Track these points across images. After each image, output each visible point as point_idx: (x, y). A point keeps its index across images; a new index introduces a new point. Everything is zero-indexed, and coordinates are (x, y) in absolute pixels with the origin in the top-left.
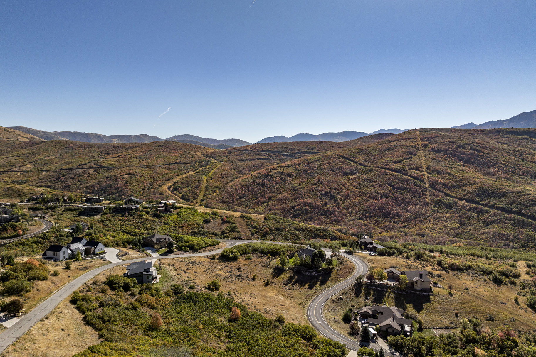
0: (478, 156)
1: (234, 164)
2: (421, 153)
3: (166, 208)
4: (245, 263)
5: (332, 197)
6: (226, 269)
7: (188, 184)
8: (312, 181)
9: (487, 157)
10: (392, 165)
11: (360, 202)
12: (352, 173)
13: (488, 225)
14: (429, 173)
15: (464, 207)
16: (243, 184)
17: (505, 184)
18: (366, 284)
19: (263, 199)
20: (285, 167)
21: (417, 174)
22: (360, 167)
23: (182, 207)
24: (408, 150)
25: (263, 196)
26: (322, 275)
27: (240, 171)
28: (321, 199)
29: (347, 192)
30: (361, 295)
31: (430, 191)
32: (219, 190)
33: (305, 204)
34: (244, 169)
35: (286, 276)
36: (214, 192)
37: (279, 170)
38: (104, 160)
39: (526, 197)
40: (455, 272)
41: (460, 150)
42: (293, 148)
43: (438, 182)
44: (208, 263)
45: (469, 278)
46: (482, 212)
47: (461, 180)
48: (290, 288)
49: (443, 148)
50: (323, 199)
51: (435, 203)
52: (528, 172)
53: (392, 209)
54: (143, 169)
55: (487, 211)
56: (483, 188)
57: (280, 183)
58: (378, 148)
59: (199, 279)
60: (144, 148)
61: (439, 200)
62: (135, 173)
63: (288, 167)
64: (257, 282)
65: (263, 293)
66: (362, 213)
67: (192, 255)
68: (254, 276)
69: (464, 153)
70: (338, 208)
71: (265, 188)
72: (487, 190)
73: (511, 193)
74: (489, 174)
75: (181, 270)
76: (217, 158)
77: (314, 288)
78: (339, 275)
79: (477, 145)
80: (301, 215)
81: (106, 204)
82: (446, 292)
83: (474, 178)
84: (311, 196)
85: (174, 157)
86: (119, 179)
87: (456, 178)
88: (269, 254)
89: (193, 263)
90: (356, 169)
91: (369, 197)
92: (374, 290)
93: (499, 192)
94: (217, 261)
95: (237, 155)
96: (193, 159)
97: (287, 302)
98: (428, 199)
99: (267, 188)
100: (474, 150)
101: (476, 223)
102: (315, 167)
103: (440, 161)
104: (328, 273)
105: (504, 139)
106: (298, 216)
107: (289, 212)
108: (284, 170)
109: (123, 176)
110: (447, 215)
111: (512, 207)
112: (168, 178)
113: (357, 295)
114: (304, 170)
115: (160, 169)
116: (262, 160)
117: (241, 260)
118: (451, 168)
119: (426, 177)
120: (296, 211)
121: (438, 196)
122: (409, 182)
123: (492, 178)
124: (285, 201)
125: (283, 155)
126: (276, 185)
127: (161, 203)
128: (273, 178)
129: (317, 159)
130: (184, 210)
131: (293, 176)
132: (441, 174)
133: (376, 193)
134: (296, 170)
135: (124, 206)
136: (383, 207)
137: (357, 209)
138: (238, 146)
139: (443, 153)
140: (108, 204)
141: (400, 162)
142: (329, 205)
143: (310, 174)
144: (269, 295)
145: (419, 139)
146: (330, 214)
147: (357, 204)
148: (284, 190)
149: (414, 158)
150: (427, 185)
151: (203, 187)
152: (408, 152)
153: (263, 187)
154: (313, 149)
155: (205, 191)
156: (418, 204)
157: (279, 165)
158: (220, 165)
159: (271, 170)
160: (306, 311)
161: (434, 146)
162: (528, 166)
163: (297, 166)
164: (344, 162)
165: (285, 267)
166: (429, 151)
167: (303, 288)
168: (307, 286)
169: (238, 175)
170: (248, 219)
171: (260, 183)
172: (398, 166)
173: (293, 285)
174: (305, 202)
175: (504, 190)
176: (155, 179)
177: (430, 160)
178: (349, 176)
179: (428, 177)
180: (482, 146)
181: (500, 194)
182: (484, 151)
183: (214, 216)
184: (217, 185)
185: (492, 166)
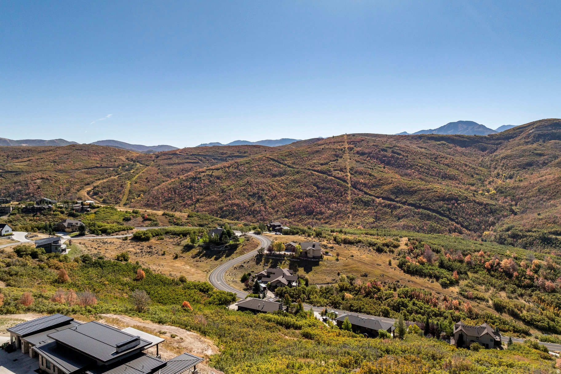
0: (398, 158)
1: (161, 168)
2: (347, 156)
3: (82, 208)
4: (157, 242)
5: (260, 197)
6: (137, 247)
7: (109, 188)
8: (241, 182)
9: (406, 160)
10: (319, 167)
11: (286, 202)
12: (281, 174)
13: (399, 219)
14: (351, 174)
15: (380, 204)
16: (169, 187)
17: (417, 183)
18: (267, 255)
19: (190, 202)
20: (214, 169)
21: (341, 174)
22: (289, 169)
23: (101, 206)
24: (335, 153)
25: (191, 198)
26: (228, 250)
27: (168, 175)
28: (249, 199)
29: (274, 192)
30: (261, 263)
31: (351, 190)
32: (144, 194)
33: (233, 205)
34: (172, 173)
35: (195, 251)
36: (139, 196)
37: (208, 173)
38: (11, 164)
39: (433, 193)
40: (346, 245)
41: (382, 153)
42: (225, 152)
43: (359, 182)
44: (120, 243)
45: (357, 249)
46: (395, 208)
47: (380, 180)
48: (198, 260)
49: (367, 151)
50: (251, 199)
51: (355, 201)
52: (440, 173)
53: (315, 207)
54: (58, 174)
55: (399, 207)
56: (398, 187)
57: (209, 185)
58: (307, 151)
59: (110, 254)
60: (59, 152)
61: (359, 198)
62: (49, 178)
63: (218, 169)
64: (166, 256)
65: (171, 264)
66: (288, 212)
67: (105, 237)
68: (164, 252)
69: (385, 156)
70: (265, 208)
71: (192, 190)
72: (401, 189)
73: (421, 190)
74: (406, 175)
75: (92, 247)
76: (143, 162)
77: (220, 259)
78: (244, 249)
79: (398, 149)
80: (228, 216)
81: (14, 205)
82: (334, 259)
83: (392, 178)
84: (239, 197)
85: (95, 160)
86: (30, 183)
87: (376, 179)
88: (181, 235)
89: (104, 243)
90: (285, 171)
91: (295, 197)
92: (273, 259)
93: (411, 190)
94: (129, 241)
95: (165, 159)
96: (116, 164)
97: (193, 270)
98: (349, 198)
99: (195, 191)
100: (395, 153)
101: (389, 218)
102: (244, 170)
103: (363, 163)
104: (234, 248)
105: (424, 144)
106: (226, 217)
107: (217, 213)
108: (213, 172)
109: (35, 181)
110: (365, 211)
111: (421, 203)
112: (87, 183)
113: (258, 263)
114: (233, 173)
115: (77, 174)
116: (191, 164)
117: (153, 241)
118: (372, 169)
119: (349, 178)
120: (223, 212)
121: (358, 195)
122: (333, 182)
123: (409, 178)
124: (212, 203)
125: (214, 159)
126: (204, 187)
127: (77, 203)
128: (201, 180)
129: (247, 162)
130: (103, 209)
131: (222, 178)
132: (362, 175)
133: (302, 193)
134: (226, 172)
135: (36, 206)
136: (307, 206)
137: (283, 208)
138: (166, 150)
139: (366, 156)
140: (17, 205)
141: (327, 164)
142: (256, 206)
143: (239, 176)
144: (176, 265)
145: (346, 143)
146: (256, 214)
147: (283, 204)
148: (212, 192)
149: (340, 160)
150: (349, 185)
151: (126, 191)
152: (335, 155)
153: (191, 190)
154: (245, 153)
155: (129, 196)
156: (340, 202)
157: (208, 168)
158: (146, 169)
159: (199, 173)
160: (209, 276)
161: (359, 149)
162: (440, 168)
163: (227, 169)
164: (273, 164)
165: (195, 244)
166: (354, 154)
167: (210, 260)
168: (213, 258)
169: (165, 179)
170: (171, 217)
171: (187, 185)
172: (325, 168)
173: (200, 258)
174: (233, 203)
175: (416, 188)
176: (72, 184)
177: (354, 162)
178: (278, 178)
179: (350, 178)
180: (403, 149)
181: (412, 192)
182: (404, 154)
183: (134, 215)
184: (141, 189)
185: (409, 167)
